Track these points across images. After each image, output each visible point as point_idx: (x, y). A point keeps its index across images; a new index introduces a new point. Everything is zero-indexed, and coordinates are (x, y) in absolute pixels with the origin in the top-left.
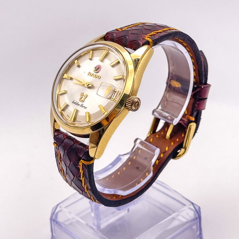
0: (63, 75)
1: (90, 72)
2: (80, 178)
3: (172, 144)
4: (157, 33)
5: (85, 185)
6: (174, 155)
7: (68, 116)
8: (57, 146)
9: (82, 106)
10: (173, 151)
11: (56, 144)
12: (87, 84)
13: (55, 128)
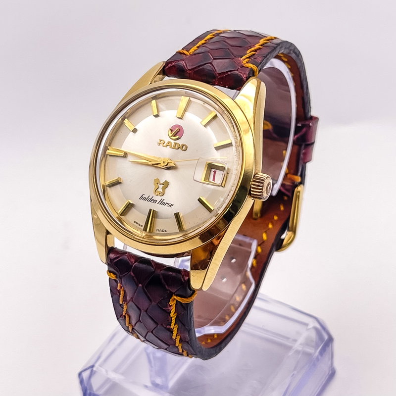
0: (106, 149)
1: (161, 139)
2: (170, 325)
3: (270, 226)
4: (256, 51)
5: (176, 336)
6: (279, 245)
7: (137, 223)
8: (116, 277)
9: (162, 203)
10: (276, 240)
11: (114, 273)
12: (164, 162)
13: (108, 247)
